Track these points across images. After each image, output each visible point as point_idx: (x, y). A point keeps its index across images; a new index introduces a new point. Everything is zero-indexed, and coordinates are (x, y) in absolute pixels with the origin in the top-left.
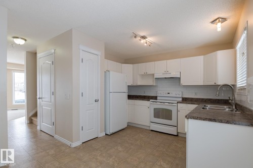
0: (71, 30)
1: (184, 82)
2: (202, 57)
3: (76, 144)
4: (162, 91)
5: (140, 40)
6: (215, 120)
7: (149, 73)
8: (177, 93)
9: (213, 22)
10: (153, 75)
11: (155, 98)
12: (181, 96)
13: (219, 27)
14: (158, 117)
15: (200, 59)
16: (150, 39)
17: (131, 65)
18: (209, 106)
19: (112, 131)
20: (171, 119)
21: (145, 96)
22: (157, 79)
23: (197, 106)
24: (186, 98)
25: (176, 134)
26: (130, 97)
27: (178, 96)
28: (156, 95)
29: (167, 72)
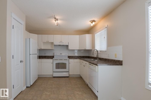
1: (70, 48)
2: (78, 36)
4: (57, 53)
7: (50, 42)
11: (53, 57)
12: (67, 55)
14: (58, 68)
15: (77, 37)
20: (66, 68)
21: (45, 56)
22: (54, 45)
25: (68, 76)
27: (66, 55)
28: (53, 55)
29: (61, 42)
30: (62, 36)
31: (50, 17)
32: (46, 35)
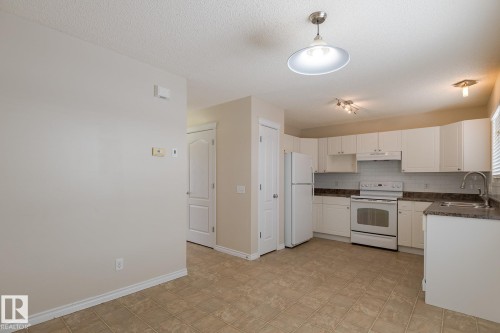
0: (250, 97)
1: (406, 167)
3: (254, 256)
4: (368, 181)
5: (344, 107)
6: (460, 215)
7: (346, 152)
8: (394, 184)
9: (457, 85)
10: (354, 156)
11: (357, 192)
12: (401, 189)
13: (466, 92)
14: (366, 223)
16: (357, 104)
17: (316, 140)
18: (449, 204)
19: (295, 243)
20: (387, 226)
22: (360, 162)
23: (430, 204)
24: (410, 193)
25: (394, 248)
26: (318, 192)
27: (397, 189)
28: (357, 188)
29: (378, 151)
30: (381, 134)
31: (331, 102)
32: (337, 138)
